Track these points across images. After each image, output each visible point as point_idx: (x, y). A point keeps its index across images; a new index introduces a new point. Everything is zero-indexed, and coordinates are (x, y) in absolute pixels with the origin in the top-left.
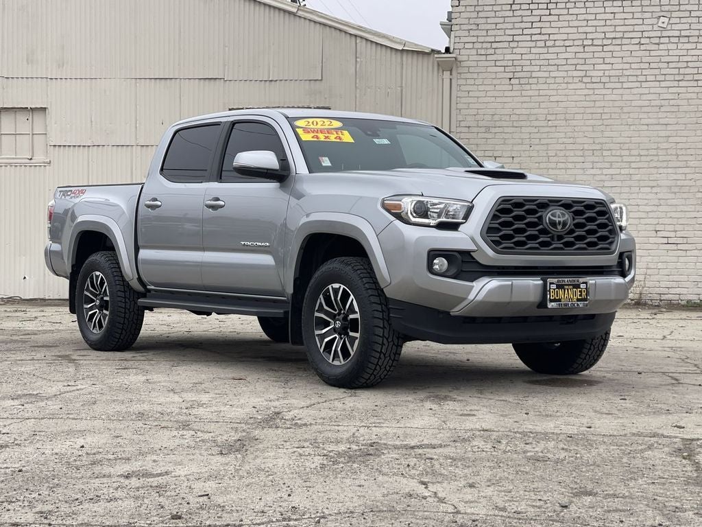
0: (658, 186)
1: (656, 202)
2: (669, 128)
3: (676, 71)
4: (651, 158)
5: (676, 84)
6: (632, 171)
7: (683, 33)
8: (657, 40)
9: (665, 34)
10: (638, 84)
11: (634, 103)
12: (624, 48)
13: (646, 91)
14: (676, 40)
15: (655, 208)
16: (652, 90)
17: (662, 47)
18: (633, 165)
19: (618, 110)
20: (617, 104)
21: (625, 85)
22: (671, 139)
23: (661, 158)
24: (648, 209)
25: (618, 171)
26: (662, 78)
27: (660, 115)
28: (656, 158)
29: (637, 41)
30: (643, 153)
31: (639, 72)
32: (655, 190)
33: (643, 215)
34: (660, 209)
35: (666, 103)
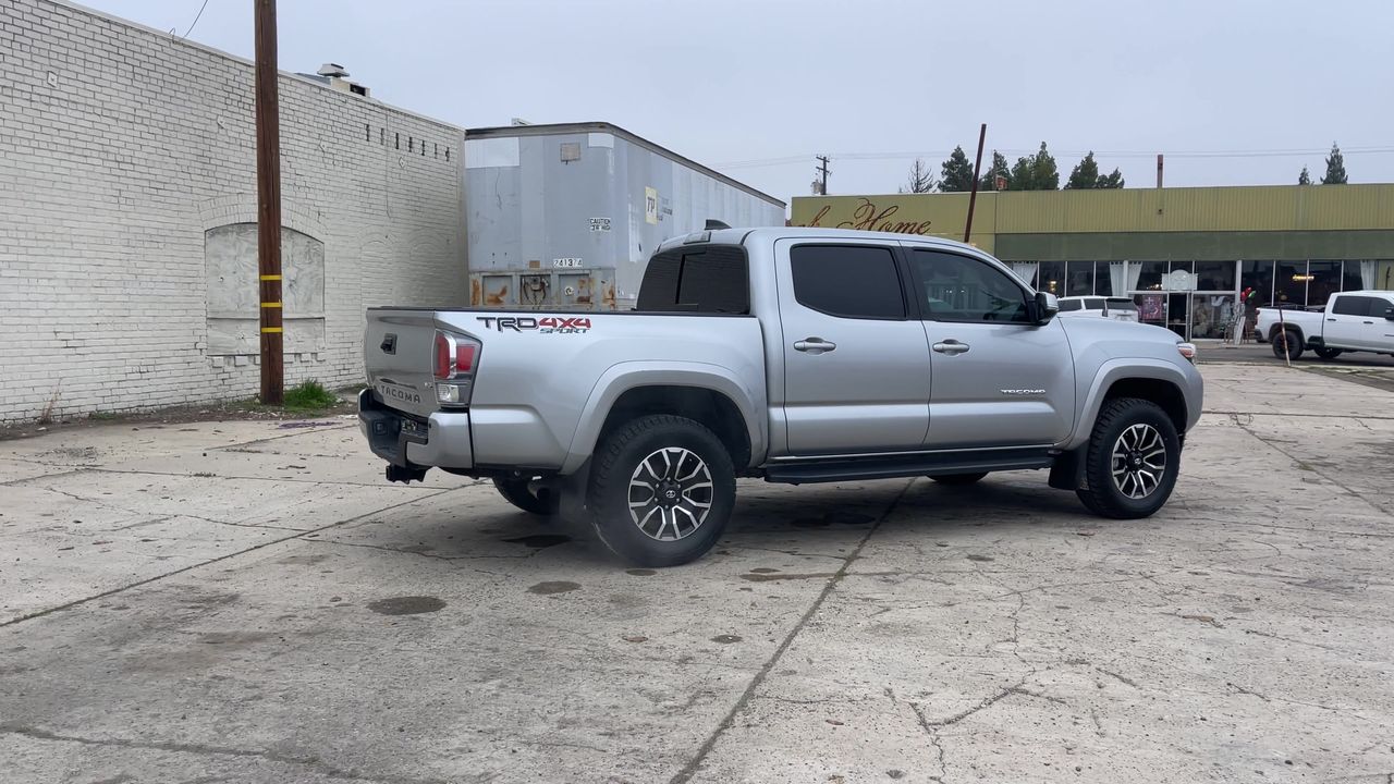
0: (55, 278)
1: (54, 298)
2: (64, 209)
3: (66, 142)
4: (47, 244)
5: (66, 157)
6: (30, 259)
7: (72, 98)
8: (47, 100)
9: (55, 94)
10: (30, 151)
11: (29, 174)
12: (16, 101)
13: (39, 160)
14: (64, 104)
15: (52, 305)
16: (46, 161)
17: (53, 109)
18: (30, 251)
19: (12, 179)
20: (11, 172)
21: (19, 149)
22: (66, 223)
23: (58, 245)
24: (48, 305)
25: (14, 257)
26: (53, 147)
27: (55, 192)
28: (51, 244)
29: (27, 96)
30: (40, 236)
31: (30, 136)
32: (53, 283)
33: (43, 313)
34: (59, 305)
35: (57, 178)
